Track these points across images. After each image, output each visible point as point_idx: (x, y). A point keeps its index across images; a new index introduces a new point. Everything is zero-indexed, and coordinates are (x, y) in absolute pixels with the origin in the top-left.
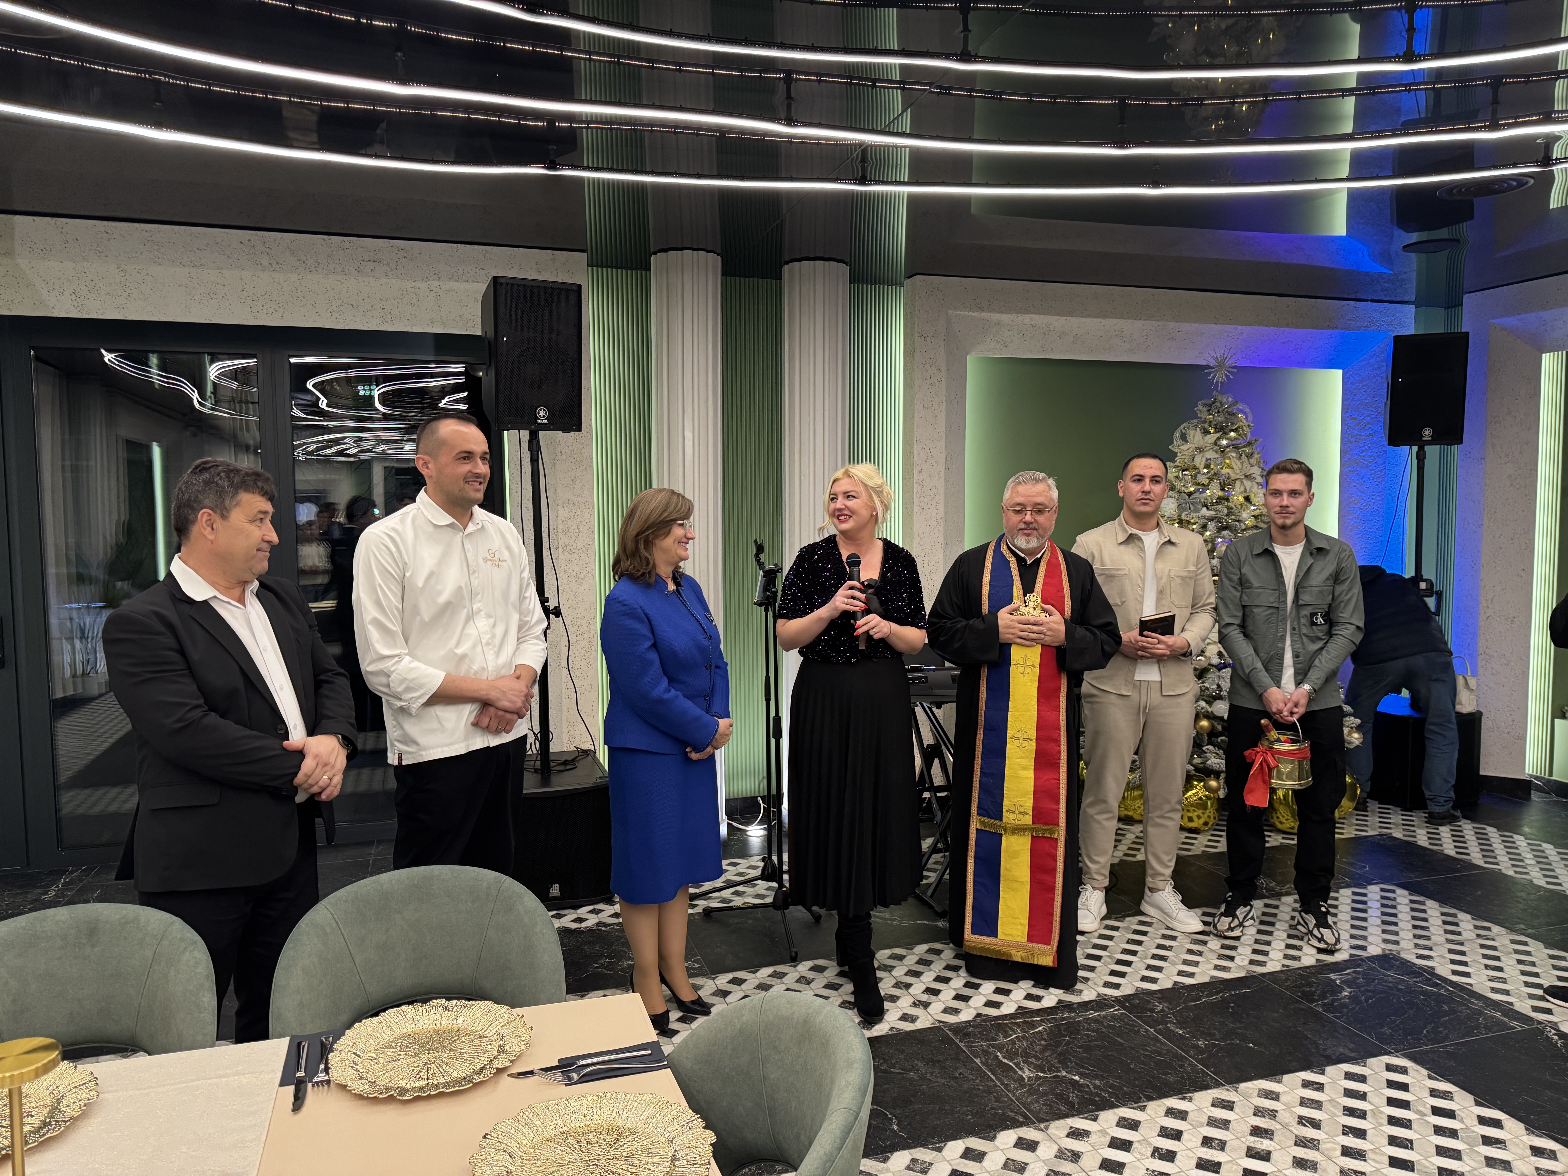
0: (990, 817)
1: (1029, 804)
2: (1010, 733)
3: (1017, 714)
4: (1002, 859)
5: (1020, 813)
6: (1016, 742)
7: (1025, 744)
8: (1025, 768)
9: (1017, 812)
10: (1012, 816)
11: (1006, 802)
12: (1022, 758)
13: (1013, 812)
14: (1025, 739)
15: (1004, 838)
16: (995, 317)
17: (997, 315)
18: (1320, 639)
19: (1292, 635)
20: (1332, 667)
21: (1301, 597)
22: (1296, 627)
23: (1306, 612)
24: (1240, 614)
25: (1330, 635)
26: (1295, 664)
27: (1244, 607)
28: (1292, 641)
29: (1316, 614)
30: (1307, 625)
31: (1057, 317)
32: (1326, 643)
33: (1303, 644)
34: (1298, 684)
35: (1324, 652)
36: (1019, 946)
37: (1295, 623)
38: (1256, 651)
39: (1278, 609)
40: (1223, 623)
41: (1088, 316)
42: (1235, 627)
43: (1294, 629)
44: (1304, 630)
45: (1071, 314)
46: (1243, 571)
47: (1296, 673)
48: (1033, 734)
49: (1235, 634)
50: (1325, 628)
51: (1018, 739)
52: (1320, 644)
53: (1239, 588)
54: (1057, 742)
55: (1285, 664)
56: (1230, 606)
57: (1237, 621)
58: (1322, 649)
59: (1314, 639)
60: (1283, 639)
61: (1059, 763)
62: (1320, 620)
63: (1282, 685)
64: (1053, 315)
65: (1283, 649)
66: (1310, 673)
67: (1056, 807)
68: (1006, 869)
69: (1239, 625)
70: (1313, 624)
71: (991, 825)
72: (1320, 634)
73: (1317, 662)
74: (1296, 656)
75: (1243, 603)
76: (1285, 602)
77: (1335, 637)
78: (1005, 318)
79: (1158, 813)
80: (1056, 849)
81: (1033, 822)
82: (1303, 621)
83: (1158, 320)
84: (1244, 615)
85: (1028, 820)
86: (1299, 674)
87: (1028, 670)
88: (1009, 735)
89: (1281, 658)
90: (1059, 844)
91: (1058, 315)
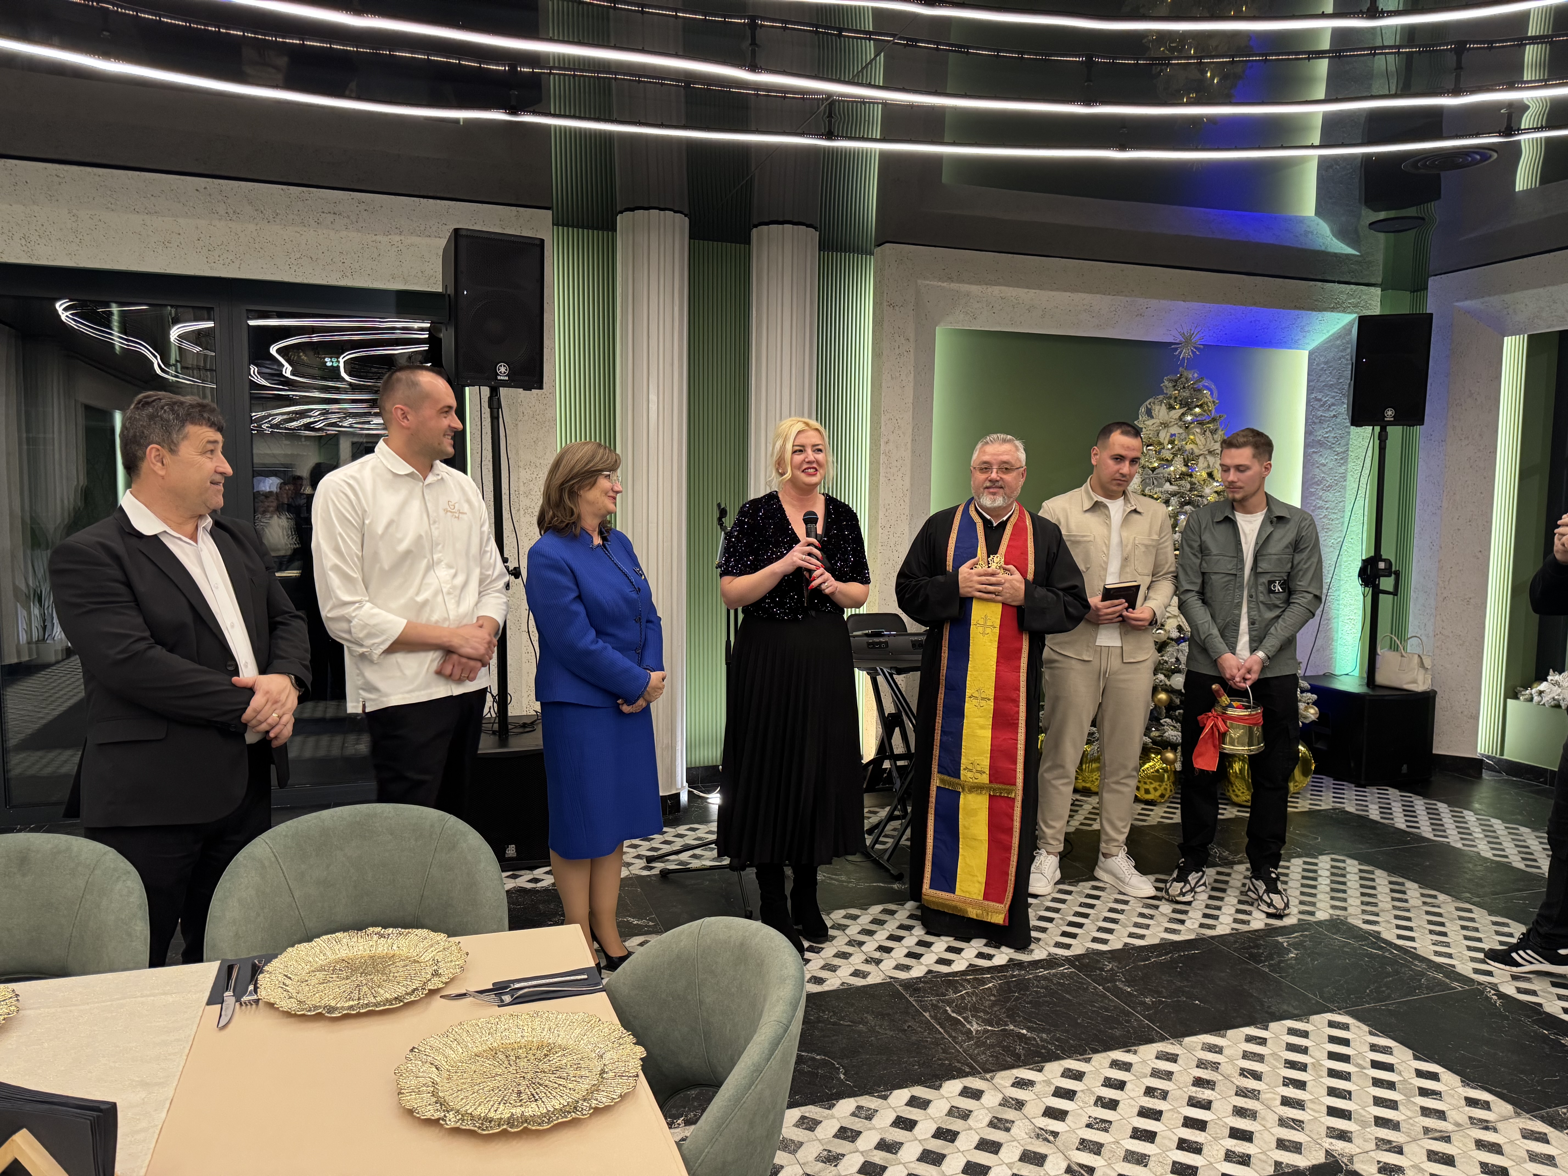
0: (949, 775)
1: (986, 762)
2: (968, 692)
3: (975, 673)
4: (960, 816)
5: (978, 772)
6: (975, 702)
7: (983, 703)
8: (982, 727)
9: (974, 770)
10: (969, 774)
11: (963, 760)
12: (980, 717)
13: (971, 771)
14: (983, 699)
15: (962, 796)
16: (965, 288)
17: (966, 285)
18: (1277, 607)
19: (1249, 602)
20: (1287, 635)
21: (1259, 565)
22: (1254, 594)
23: (1264, 580)
24: (1199, 581)
25: (1288, 602)
26: (1250, 630)
27: (1203, 574)
28: (1249, 608)
29: (1274, 582)
30: (1265, 592)
31: (1026, 290)
32: (1284, 611)
33: (1259, 611)
34: (1253, 650)
35: (1280, 620)
36: (974, 904)
37: (1253, 590)
38: (1213, 617)
39: (1236, 576)
40: (1182, 589)
41: (1057, 289)
42: (1194, 594)
43: (1251, 596)
44: (1262, 598)
45: (1040, 287)
46: (1203, 538)
47: (1252, 640)
48: (991, 693)
49: (1194, 602)
50: (1283, 596)
51: (976, 698)
52: (1277, 612)
53: (1200, 556)
54: (1016, 702)
55: (1240, 632)
56: (1190, 573)
57: (1196, 588)
58: (1278, 617)
59: (1271, 607)
60: (1239, 606)
61: (1018, 724)
62: (1278, 588)
63: (1237, 652)
64: (1023, 287)
65: (1239, 616)
66: (1265, 641)
67: (1013, 767)
68: (965, 827)
69: (1197, 592)
70: (1271, 591)
71: (950, 784)
72: (1278, 602)
73: (1272, 630)
74: (1252, 623)
75: (1203, 571)
76: (1242, 569)
77: (1292, 606)
78: (975, 289)
79: (1114, 779)
80: (1013, 808)
81: (991, 781)
82: (1261, 588)
83: (1126, 296)
84: (1203, 583)
85: (985, 779)
86: (1255, 641)
87: (988, 630)
88: (968, 694)
89: (1237, 624)
90: (1016, 804)
91: (1027, 287)
